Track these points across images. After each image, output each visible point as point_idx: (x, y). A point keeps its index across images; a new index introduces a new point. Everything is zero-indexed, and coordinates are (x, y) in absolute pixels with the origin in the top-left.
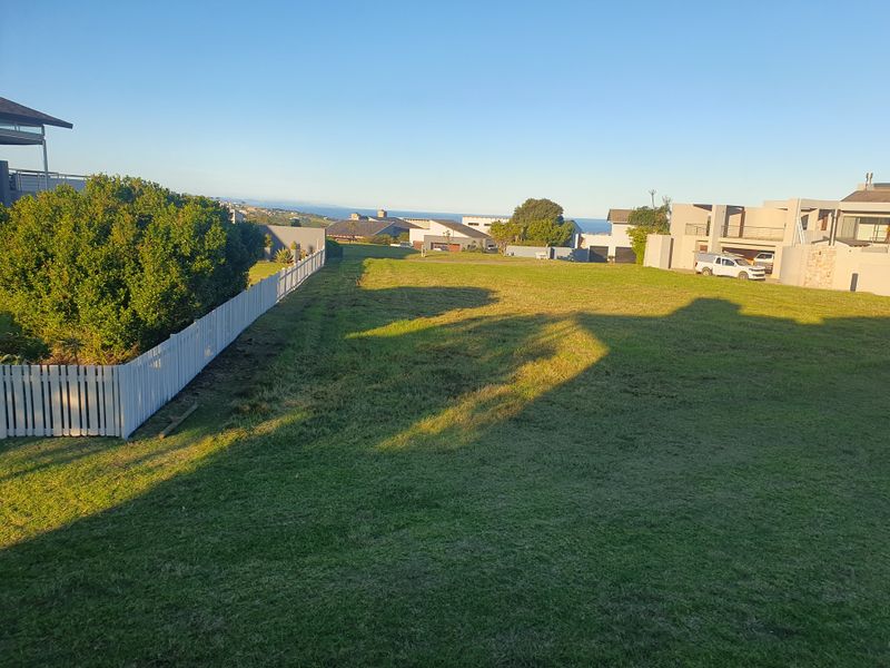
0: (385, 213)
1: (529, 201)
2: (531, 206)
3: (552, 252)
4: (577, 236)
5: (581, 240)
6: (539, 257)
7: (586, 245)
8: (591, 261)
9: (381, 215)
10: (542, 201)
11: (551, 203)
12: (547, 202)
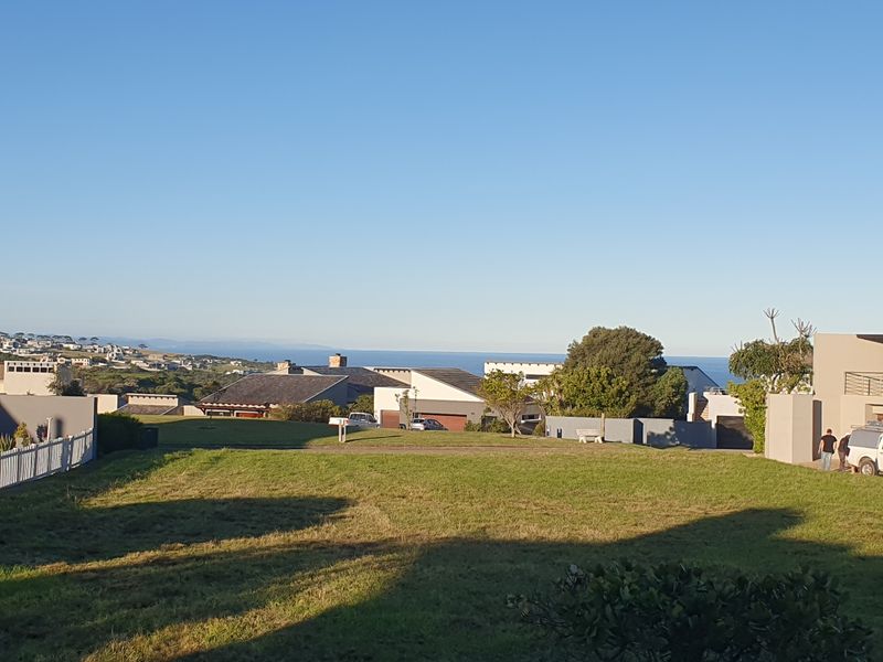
0: (343, 361)
1: (595, 333)
2: (599, 340)
3: (638, 429)
4: (692, 396)
5: (701, 404)
6: (583, 439)
7: (711, 415)
8: (719, 446)
9: (334, 363)
10: (618, 332)
11: (638, 334)
12: (629, 334)
